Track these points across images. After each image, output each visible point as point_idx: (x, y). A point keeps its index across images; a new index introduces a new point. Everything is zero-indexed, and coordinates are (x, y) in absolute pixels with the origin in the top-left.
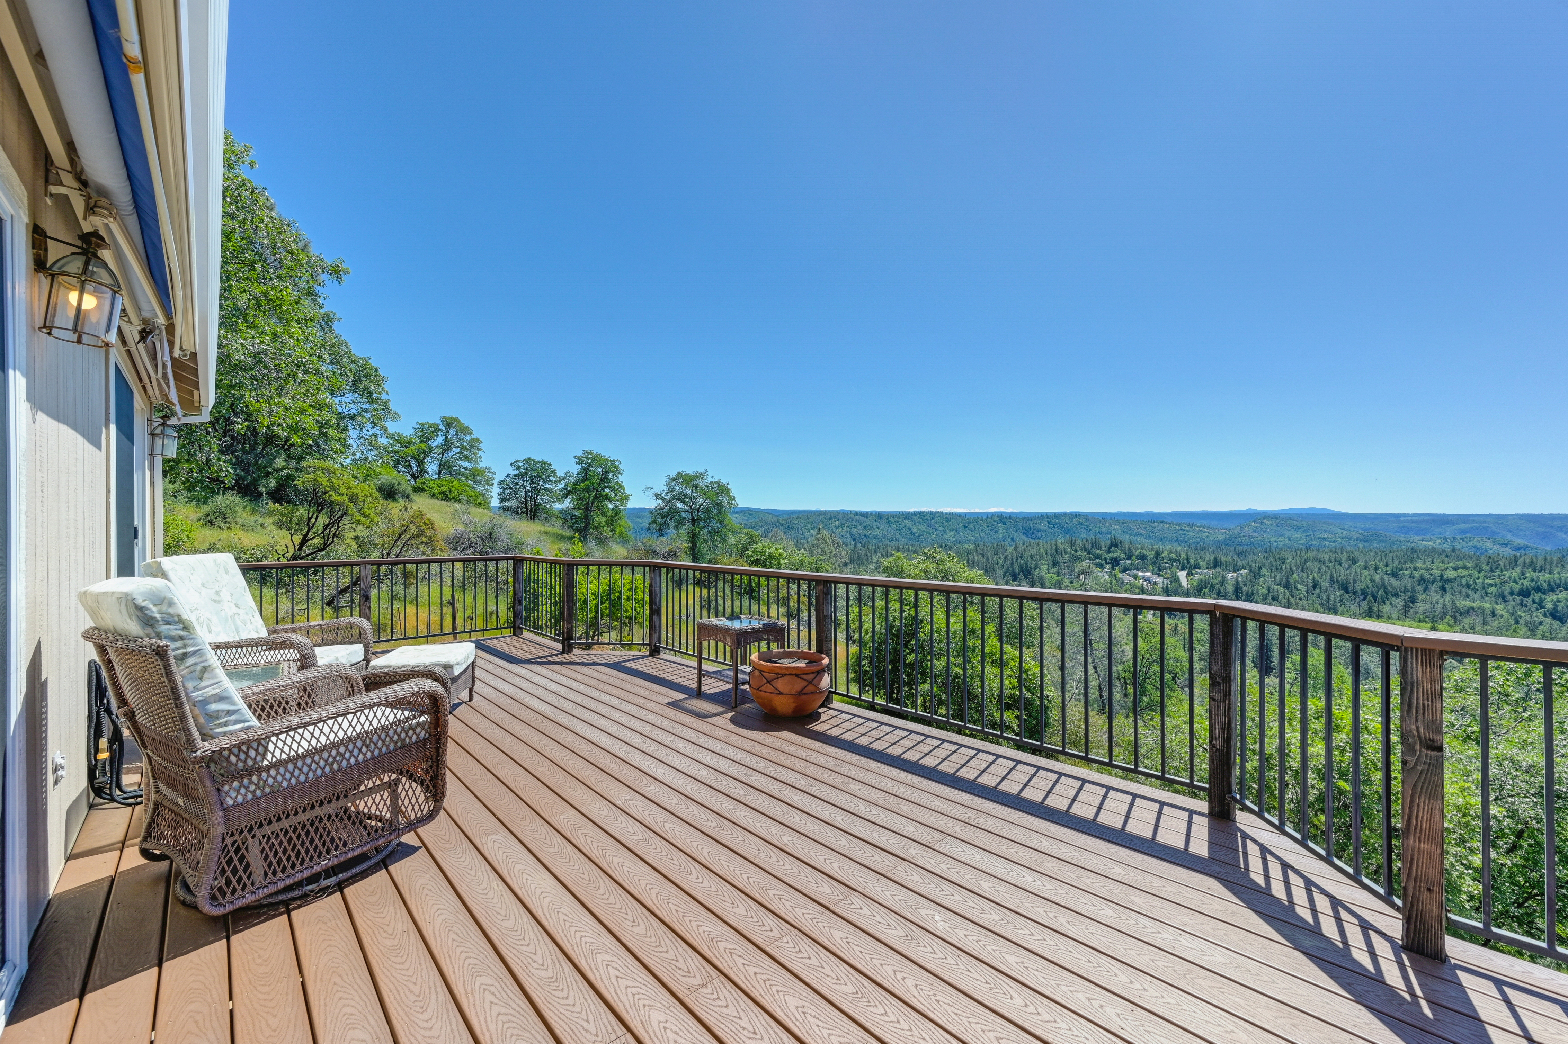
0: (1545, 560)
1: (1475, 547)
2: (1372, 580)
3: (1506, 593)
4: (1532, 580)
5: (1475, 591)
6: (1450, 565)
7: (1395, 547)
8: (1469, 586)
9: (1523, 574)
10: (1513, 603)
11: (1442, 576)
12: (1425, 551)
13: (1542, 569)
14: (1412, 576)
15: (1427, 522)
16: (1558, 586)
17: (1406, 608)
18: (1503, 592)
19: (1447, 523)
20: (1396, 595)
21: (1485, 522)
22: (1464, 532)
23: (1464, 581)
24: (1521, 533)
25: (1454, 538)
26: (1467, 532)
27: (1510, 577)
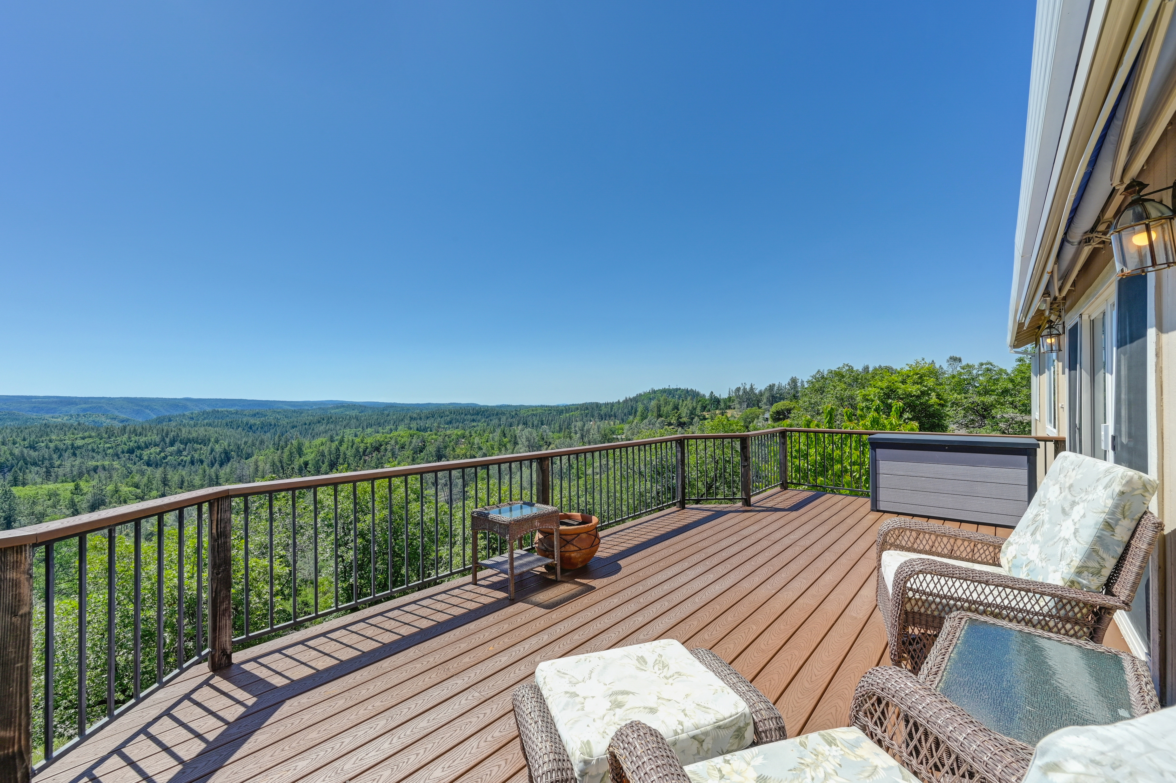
0: (143, 428)
1: (93, 421)
2: (11, 454)
3: (119, 453)
4: (136, 442)
5: (98, 453)
6: (79, 436)
7: (28, 424)
8: (93, 451)
9: (130, 438)
10: (124, 459)
11: (72, 445)
12: (56, 426)
13: (141, 434)
14: (47, 447)
15: (56, 402)
16: (150, 444)
17: (48, 473)
18: (117, 452)
19: (72, 404)
20: (35, 464)
21: (100, 403)
22: (85, 410)
23: (90, 447)
24: (124, 411)
25: (78, 415)
26: (88, 411)
27: (121, 441)
